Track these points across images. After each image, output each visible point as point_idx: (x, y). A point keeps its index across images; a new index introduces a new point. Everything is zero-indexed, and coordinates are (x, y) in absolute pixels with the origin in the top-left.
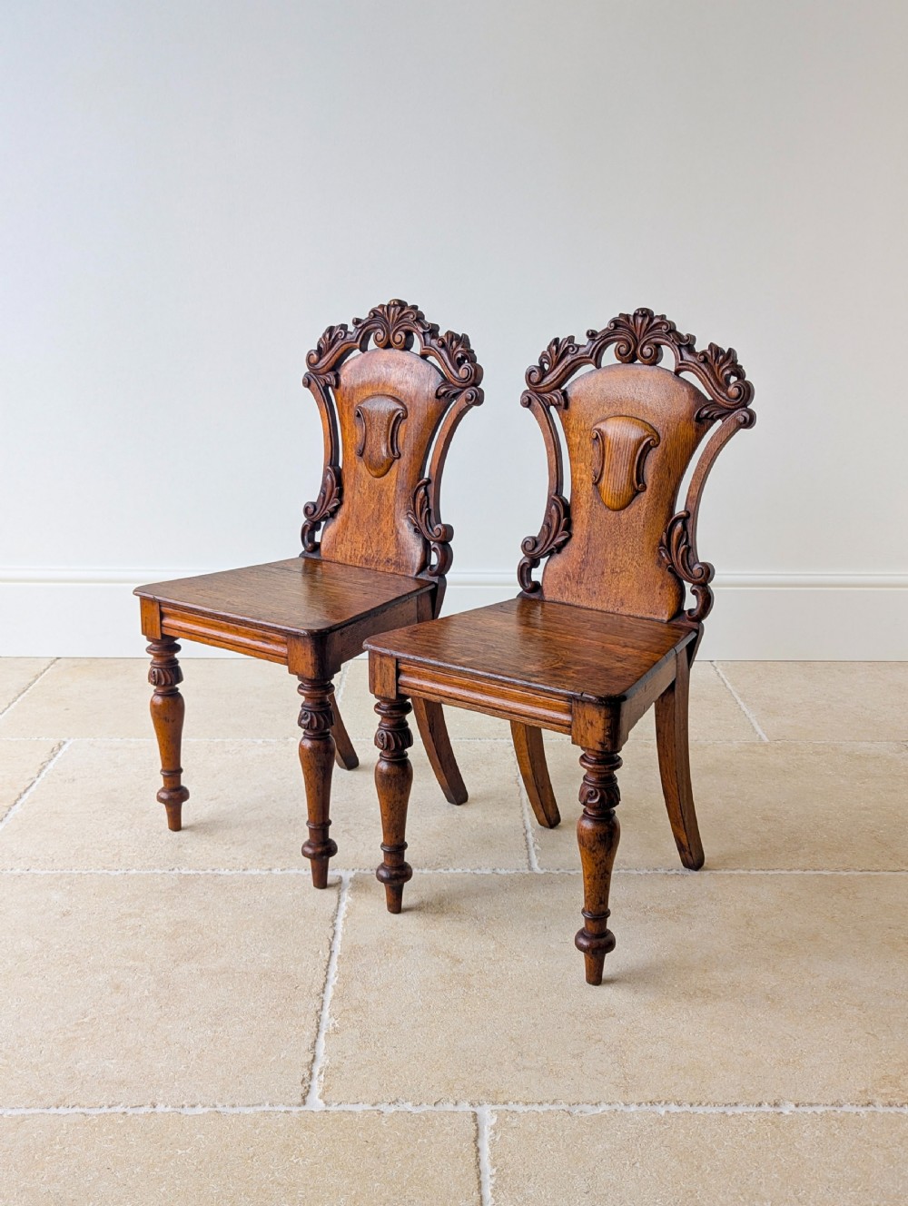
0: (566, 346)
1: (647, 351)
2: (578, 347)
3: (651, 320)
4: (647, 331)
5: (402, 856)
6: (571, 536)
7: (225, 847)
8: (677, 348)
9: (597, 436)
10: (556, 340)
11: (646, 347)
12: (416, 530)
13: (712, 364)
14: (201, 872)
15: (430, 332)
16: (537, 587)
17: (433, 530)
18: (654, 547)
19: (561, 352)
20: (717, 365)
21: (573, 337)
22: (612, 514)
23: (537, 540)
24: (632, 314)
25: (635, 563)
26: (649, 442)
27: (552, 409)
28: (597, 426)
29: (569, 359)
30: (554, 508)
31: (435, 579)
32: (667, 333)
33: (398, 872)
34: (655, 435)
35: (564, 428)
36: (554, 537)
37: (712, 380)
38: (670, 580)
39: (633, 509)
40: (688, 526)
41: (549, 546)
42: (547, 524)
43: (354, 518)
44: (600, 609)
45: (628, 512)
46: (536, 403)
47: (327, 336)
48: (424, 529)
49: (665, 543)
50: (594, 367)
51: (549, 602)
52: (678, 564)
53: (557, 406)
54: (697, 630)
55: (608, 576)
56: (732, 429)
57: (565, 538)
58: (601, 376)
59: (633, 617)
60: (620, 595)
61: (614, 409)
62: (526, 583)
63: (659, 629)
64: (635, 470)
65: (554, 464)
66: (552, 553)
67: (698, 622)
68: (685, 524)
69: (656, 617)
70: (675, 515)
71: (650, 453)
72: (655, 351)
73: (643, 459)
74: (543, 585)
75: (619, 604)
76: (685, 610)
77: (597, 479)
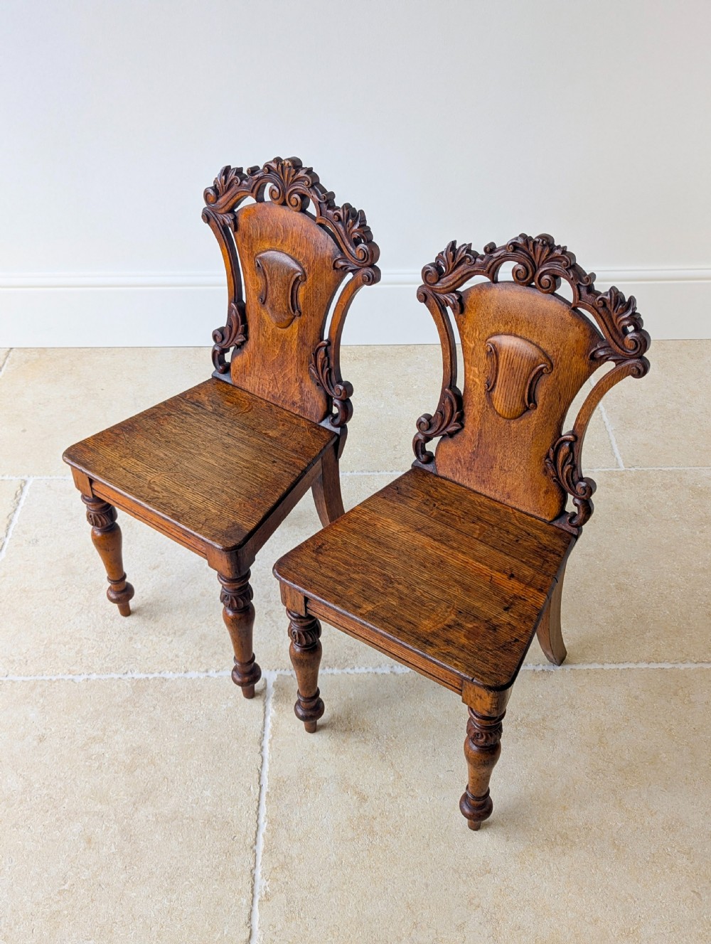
0: (463, 253)
1: (545, 281)
2: (476, 255)
3: (551, 251)
4: (547, 261)
6: (463, 426)
7: (169, 639)
8: (576, 287)
9: (491, 350)
10: (454, 243)
11: (546, 277)
12: (318, 384)
13: (611, 311)
14: (151, 677)
15: (326, 203)
16: (430, 458)
17: (333, 387)
18: (541, 458)
19: (458, 259)
20: (615, 314)
22: (504, 421)
23: (432, 421)
24: (534, 238)
25: (522, 468)
26: (542, 369)
27: (449, 309)
28: (492, 340)
29: (465, 268)
30: (447, 400)
31: (338, 430)
32: (566, 269)
34: (549, 363)
35: (459, 330)
36: (446, 427)
37: (609, 327)
38: (555, 488)
39: (523, 422)
40: (575, 449)
41: (443, 429)
42: (440, 411)
43: (260, 357)
44: (488, 495)
46: (432, 301)
47: (224, 178)
48: (326, 387)
49: (552, 459)
50: (489, 280)
51: (442, 477)
52: (563, 478)
53: (454, 309)
54: (577, 537)
55: (496, 470)
56: (625, 375)
57: (458, 428)
58: (496, 291)
59: (518, 510)
60: (507, 489)
61: (509, 327)
62: (420, 456)
63: (542, 535)
64: (527, 391)
65: (449, 360)
66: (444, 436)
67: (579, 527)
68: (571, 447)
69: (539, 516)
70: (563, 434)
71: (543, 378)
72: (552, 282)
73: (535, 383)
74: (437, 460)
75: (506, 496)
76: (568, 513)
77: (490, 388)
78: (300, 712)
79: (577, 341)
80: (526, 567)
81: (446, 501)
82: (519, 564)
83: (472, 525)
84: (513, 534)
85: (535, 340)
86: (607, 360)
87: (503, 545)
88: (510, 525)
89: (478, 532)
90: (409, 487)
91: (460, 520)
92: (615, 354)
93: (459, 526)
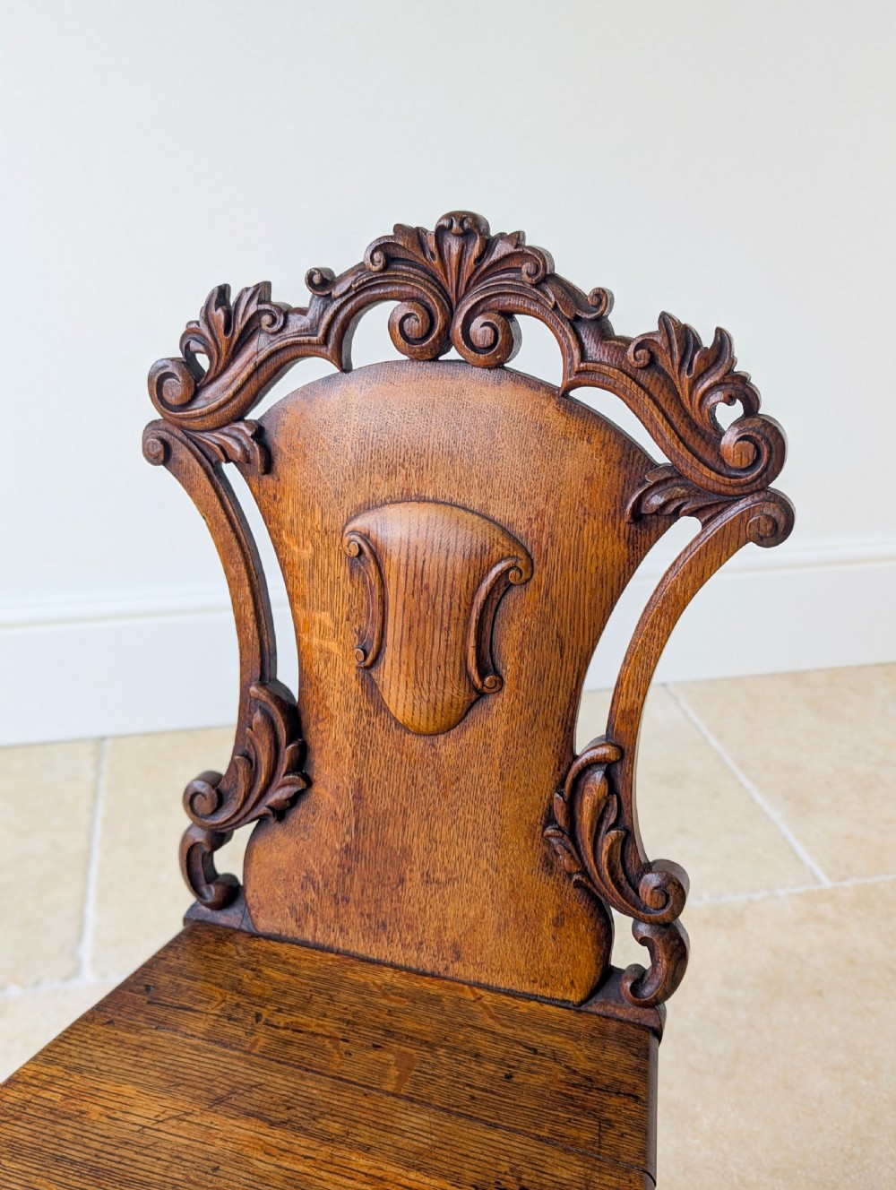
0: (252, 309)
1: (479, 330)
2: (286, 312)
3: (489, 245)
4: (478, 277)
6: (309, 782)
8: (567, 327)
9: (361, 551)
10: (223, 291)
11: (479, 321)
13: (672, 372)
16: (231, 893)
18: (532, 826)
19: (240, 324)
20: (686, 377)
21: (268, 285)
22: (417, 744)
23: (224, 786)
24: (431, 228)
25: (484, 864)
26: (505, 572)
27: (230, 470)
28: (358, 524)
29: (261, 345)
30: (258, 717)
32: (536, 285)
34: (521, 555)
35: (267, 520)
36: (263, 794)
37: (674, 419)
38: (578, 906)
39: (470, 734)
41: (254, 807)
42: (244, 755)
44: (400, 961)
45: (457, 740)
46: (182, 454)
49: (561, 821)
50: (330, 368)
51: (268, 937)
52: (599, 872)
53: (244, 464)
54: (658, 1034)
55: (414, 887)
56: (734, 544)
57: (295, 789)
58: (353, 392)
59: (488, 988)
60: (449, 936)
61: (400, 479)
62: (204, 889)
63: (569, 1047)
64: (472, 642)
65: (249, 609)
66: (262, 819)
67: (656, 1004)
68: (609, 777)
69: (548, 993)
70: (578, 752)
71: (510, 598)
72: (500, 330)
73: (490, 616)
74: (249, 893)
75: (449, 954)
76: (620, 971)
77: (371, 661)
79: (589, 480)
80: (556, 1154)
81: (289, 1001)
82: (533, 1149)
83: (374, 1055)
84: (491, 1060)
85: (476, 502)
86: (676, 515)
87: (473, 1098)
88: (478, 1034)
89: (394, 1072)
90: (180, 980)
91: (336, 1047)
92: (699, 491)
93: (337, 1064)
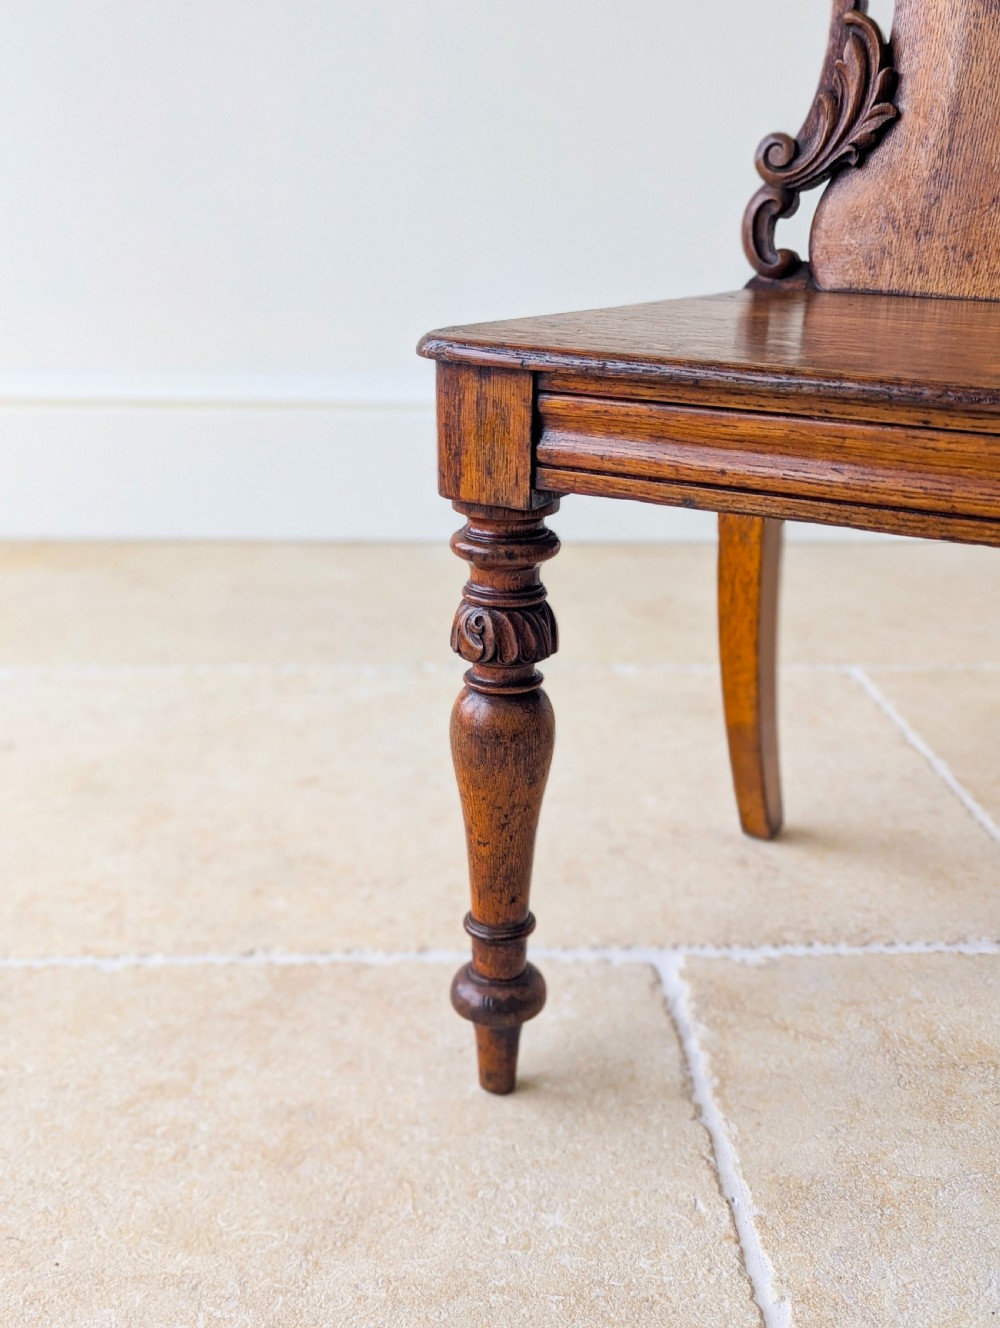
5: (521, 949)
6: (898, 113)
23: (800, 140)
30: (849, 48)
33: (514, 992)
36: (847, 131)
41: (836, 147)
42: (830, 94)
44: (985, 294)
51: (833, 291)
57: (888, 117)
62: (769, 255)
78: (472, 995)
